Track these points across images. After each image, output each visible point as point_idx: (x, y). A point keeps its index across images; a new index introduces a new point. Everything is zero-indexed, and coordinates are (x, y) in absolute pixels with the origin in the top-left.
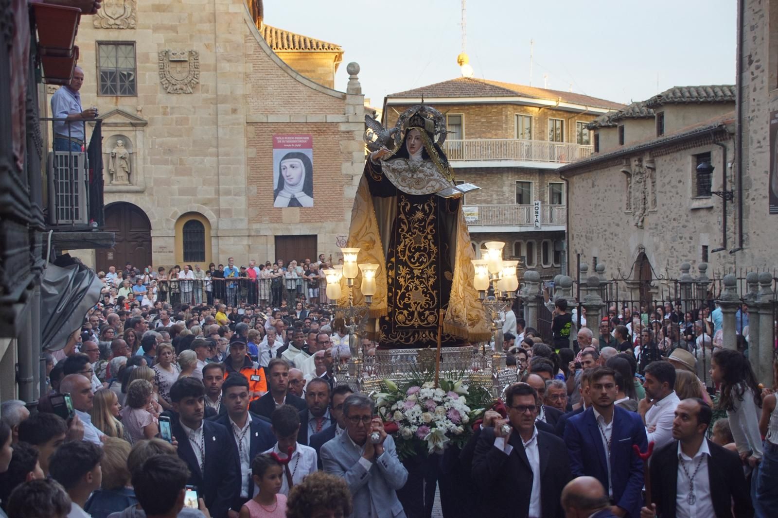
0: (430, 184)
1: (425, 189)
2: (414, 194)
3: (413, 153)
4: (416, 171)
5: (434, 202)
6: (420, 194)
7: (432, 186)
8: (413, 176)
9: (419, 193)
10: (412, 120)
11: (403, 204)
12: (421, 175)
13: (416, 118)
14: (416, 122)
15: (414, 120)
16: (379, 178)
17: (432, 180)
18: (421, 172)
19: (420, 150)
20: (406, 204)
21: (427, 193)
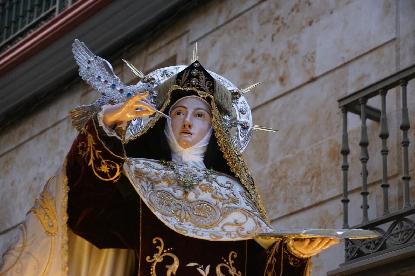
0: (231, 218)
1: (218, 229)
2: (190, 234)
3: (187, 145)
4: (192, 187)
5: (238, 265)
6: (206, 237)
7: (236, 223)
8: (186, 193)
9: (206, 235)
10: (184, 78)
11: (158, 258)
12: (206, 196)
13: (195, 73)
14: (194, 81)
15: (191, 77)
16: (113, 172)
17: (235, 209)
18: (207, 189)
19: (203, 143)
20: (169, 261)
21: (225, 238)
